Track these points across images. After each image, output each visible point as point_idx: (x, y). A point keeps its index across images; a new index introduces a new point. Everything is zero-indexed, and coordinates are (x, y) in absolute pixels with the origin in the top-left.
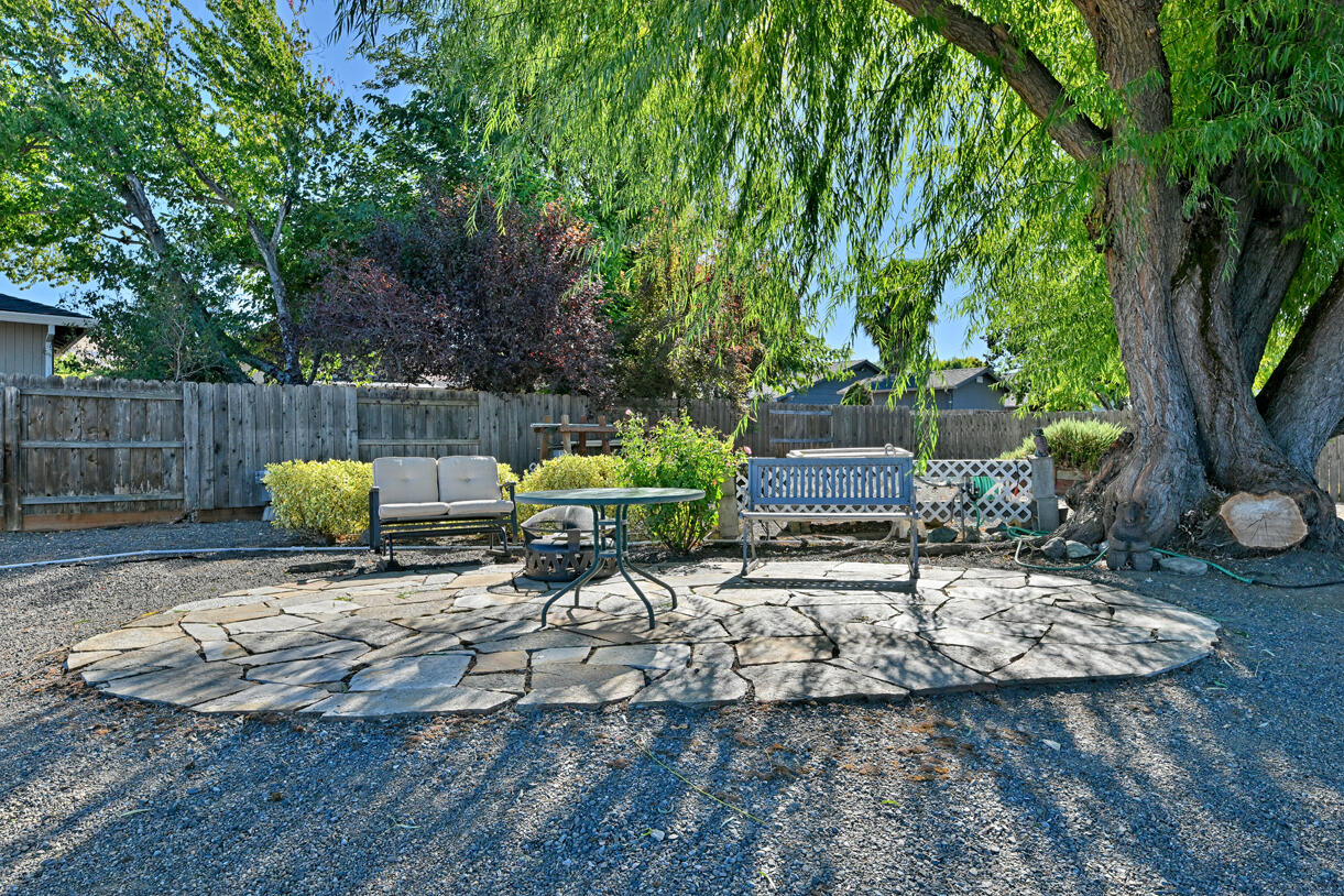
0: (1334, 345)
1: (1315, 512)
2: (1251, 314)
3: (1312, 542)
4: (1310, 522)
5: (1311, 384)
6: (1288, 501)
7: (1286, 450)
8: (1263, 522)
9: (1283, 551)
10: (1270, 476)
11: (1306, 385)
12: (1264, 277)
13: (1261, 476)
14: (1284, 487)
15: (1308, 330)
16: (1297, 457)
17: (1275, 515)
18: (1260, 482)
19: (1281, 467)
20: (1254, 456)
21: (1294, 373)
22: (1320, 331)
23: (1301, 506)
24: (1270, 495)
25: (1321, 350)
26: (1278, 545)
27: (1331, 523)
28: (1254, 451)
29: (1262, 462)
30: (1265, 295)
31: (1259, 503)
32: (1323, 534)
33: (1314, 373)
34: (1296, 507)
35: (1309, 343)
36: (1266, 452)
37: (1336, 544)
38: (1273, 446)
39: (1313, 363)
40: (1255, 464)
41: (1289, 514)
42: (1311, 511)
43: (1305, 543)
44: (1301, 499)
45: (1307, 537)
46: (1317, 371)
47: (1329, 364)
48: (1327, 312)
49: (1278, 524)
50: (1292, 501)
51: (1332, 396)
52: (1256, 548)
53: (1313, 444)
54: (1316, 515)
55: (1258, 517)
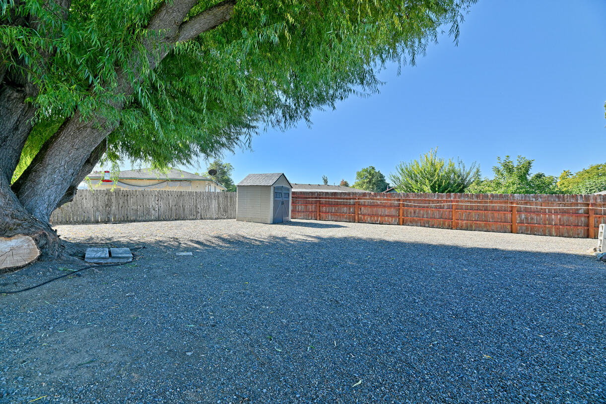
0: (57, 160)
1: (45, 242)
2: (7, 137)
3: (44, 257)
4: (41, 248)
5: (45, 178)
6: (28, 239)
7: (30, 211)
8: (11, 252)
9: (24, 266)
10: (17, 226)
11: (42, 178)
12: (16, 119)
13: (11, 226)
14: (26, 231)
15: (43, 151)
16: (38, 214)
17: (19, 248)
18: (11, 230)
19: (26, 220)
20: (7, 215)
21: (36, 171)
22: (49, 152)
23: (36, 240)
24: (16, 236)
25: (50, 162)
26: (19, 264)
27: (54, 246)
28: (7, 212)
29: (13, 218)
30: (16, 128)
31: (8, 242)
32: (50, 252)
33: (46, 173)
34: (33, 242)
35: (43, 158)
36: (16, 212)
37: (58, 256)
38: (21, 209)
39: (46, 168)
40: (8, 220)
41: (29, 246)
42: (43, 242)
43: (39, 259)
44: (37, 237)
45: (41, 256)
46: (48, 172)
47: (54, 169)
48: (53, 144)
49: (21, 252)
50: (31, 238)
51: (58, 185)
52: (5, 268)
53: (48, 207)
54: (46, 244)
55: (7, 250)
